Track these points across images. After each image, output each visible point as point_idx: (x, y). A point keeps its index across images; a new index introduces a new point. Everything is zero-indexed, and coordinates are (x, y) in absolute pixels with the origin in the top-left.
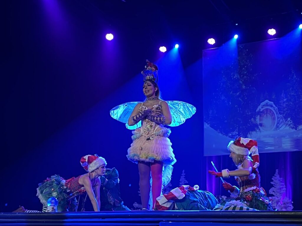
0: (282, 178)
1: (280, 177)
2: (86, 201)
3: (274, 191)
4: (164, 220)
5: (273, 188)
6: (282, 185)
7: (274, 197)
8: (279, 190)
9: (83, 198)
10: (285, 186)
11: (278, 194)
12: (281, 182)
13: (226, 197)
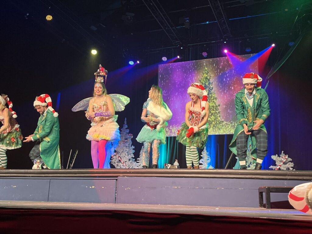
0: (208, 153)
1: (207, 152)
2: (73, 166)
3: (202, 161)
4: (121, 175)
5: (202, 159)
6: (209, 157)
7: (202, 165)
8: (206, 161)
9: (71, 164)
10: (210, 158)
11: (205, 163)
12: (208, 155)
13: (171, 165)
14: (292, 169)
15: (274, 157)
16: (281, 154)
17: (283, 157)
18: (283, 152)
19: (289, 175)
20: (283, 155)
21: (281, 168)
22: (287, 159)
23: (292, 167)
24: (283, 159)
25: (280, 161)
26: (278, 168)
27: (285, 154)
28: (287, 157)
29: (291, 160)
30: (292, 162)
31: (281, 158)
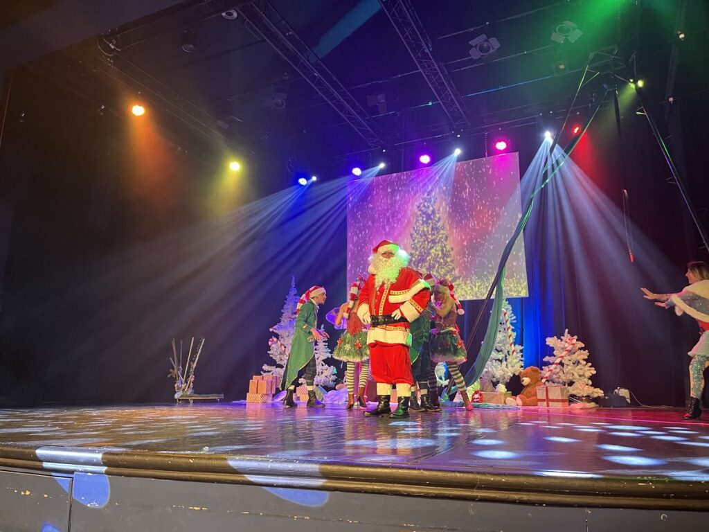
14: (585, 362)
15: (551, 341)
16: (564, 336)
17: (568, 340)
18: (567, 330)
19: (480, 488)
20: (567, 336)
21: (563, 361)
22: (573, 344)
23: (584, 360)
24: (567, 345)
25: (562, 348)
26: (558, 361)
27: (572, 336)
28: (574, 341)
29: (583, 346)
30: (584, 350)
31: (563, 342)
